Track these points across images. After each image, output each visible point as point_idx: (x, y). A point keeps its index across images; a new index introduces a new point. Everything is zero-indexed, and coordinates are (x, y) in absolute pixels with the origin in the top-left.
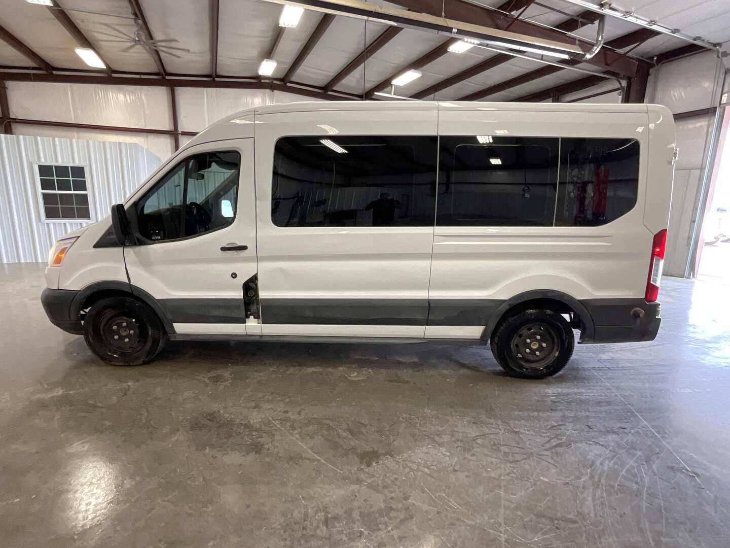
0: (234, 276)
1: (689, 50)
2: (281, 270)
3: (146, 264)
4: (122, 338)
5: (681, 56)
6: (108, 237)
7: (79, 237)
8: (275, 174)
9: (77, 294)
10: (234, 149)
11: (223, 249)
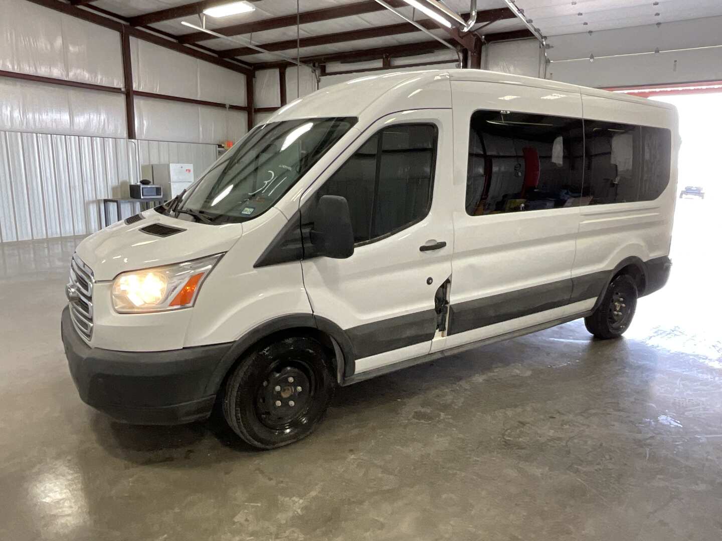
0: (430, 281)
1: (523, 34)
2: (471, 267)
3: (331, 282)
4: (285, 402)
5: (517, 39)
6: (284, 248)
7: (226, 252)
8: (471, 155)
9: (230, 347)
10: (431, 121)
11: (423, 249)
